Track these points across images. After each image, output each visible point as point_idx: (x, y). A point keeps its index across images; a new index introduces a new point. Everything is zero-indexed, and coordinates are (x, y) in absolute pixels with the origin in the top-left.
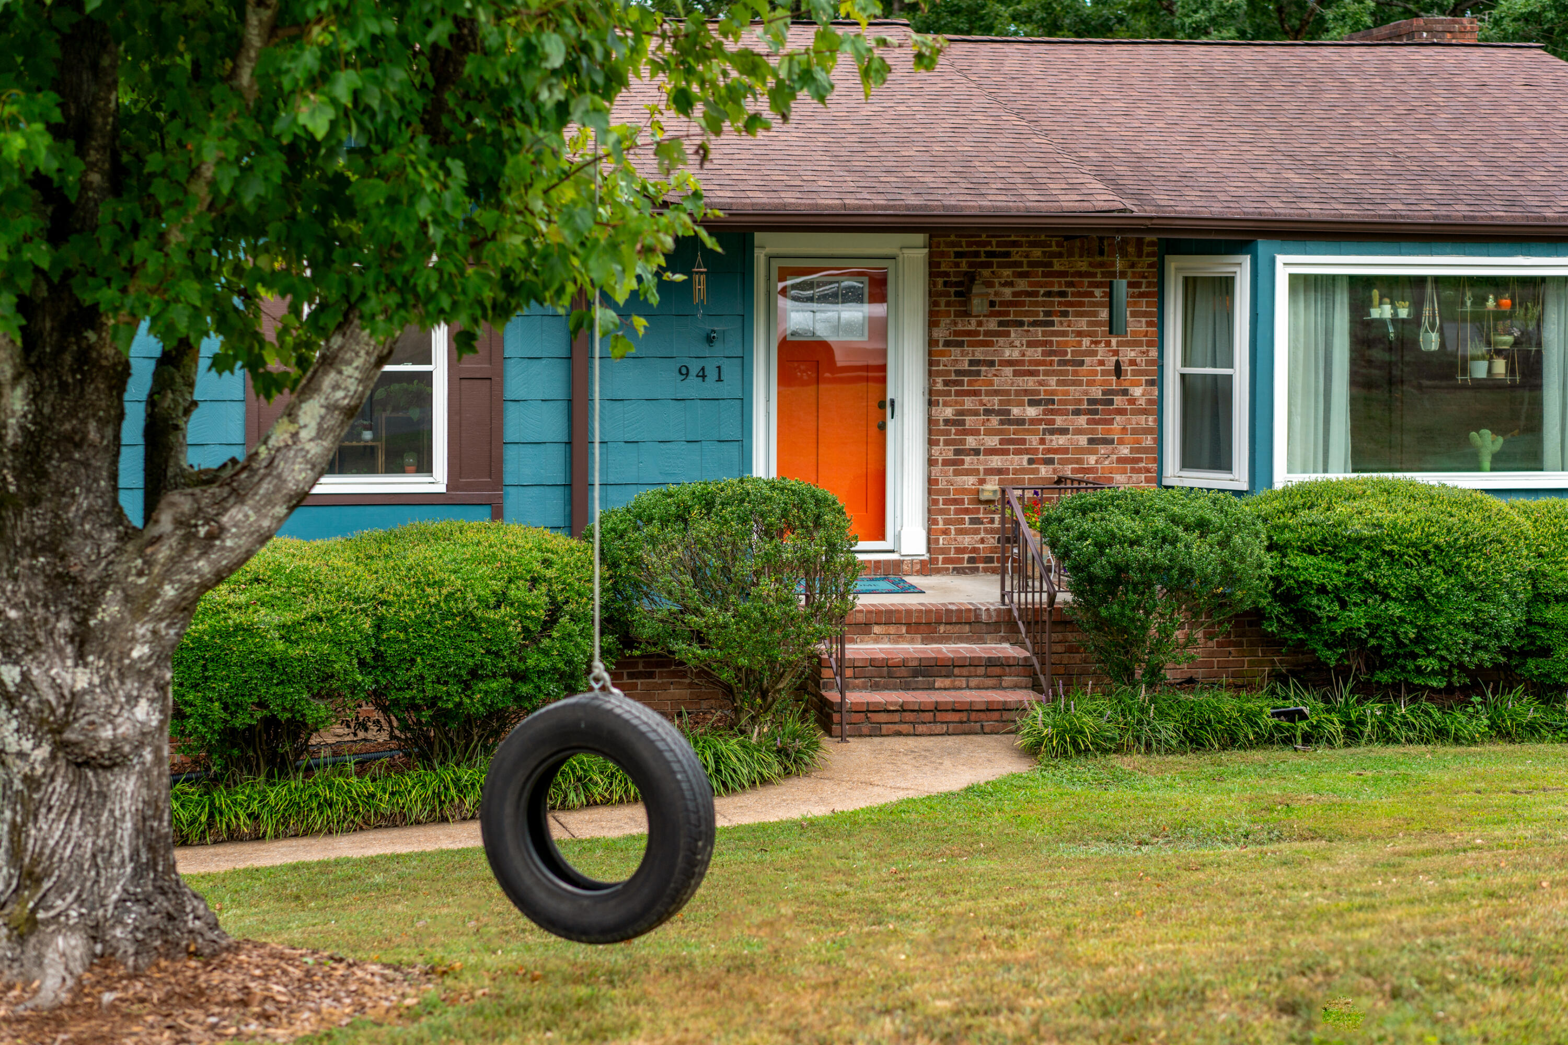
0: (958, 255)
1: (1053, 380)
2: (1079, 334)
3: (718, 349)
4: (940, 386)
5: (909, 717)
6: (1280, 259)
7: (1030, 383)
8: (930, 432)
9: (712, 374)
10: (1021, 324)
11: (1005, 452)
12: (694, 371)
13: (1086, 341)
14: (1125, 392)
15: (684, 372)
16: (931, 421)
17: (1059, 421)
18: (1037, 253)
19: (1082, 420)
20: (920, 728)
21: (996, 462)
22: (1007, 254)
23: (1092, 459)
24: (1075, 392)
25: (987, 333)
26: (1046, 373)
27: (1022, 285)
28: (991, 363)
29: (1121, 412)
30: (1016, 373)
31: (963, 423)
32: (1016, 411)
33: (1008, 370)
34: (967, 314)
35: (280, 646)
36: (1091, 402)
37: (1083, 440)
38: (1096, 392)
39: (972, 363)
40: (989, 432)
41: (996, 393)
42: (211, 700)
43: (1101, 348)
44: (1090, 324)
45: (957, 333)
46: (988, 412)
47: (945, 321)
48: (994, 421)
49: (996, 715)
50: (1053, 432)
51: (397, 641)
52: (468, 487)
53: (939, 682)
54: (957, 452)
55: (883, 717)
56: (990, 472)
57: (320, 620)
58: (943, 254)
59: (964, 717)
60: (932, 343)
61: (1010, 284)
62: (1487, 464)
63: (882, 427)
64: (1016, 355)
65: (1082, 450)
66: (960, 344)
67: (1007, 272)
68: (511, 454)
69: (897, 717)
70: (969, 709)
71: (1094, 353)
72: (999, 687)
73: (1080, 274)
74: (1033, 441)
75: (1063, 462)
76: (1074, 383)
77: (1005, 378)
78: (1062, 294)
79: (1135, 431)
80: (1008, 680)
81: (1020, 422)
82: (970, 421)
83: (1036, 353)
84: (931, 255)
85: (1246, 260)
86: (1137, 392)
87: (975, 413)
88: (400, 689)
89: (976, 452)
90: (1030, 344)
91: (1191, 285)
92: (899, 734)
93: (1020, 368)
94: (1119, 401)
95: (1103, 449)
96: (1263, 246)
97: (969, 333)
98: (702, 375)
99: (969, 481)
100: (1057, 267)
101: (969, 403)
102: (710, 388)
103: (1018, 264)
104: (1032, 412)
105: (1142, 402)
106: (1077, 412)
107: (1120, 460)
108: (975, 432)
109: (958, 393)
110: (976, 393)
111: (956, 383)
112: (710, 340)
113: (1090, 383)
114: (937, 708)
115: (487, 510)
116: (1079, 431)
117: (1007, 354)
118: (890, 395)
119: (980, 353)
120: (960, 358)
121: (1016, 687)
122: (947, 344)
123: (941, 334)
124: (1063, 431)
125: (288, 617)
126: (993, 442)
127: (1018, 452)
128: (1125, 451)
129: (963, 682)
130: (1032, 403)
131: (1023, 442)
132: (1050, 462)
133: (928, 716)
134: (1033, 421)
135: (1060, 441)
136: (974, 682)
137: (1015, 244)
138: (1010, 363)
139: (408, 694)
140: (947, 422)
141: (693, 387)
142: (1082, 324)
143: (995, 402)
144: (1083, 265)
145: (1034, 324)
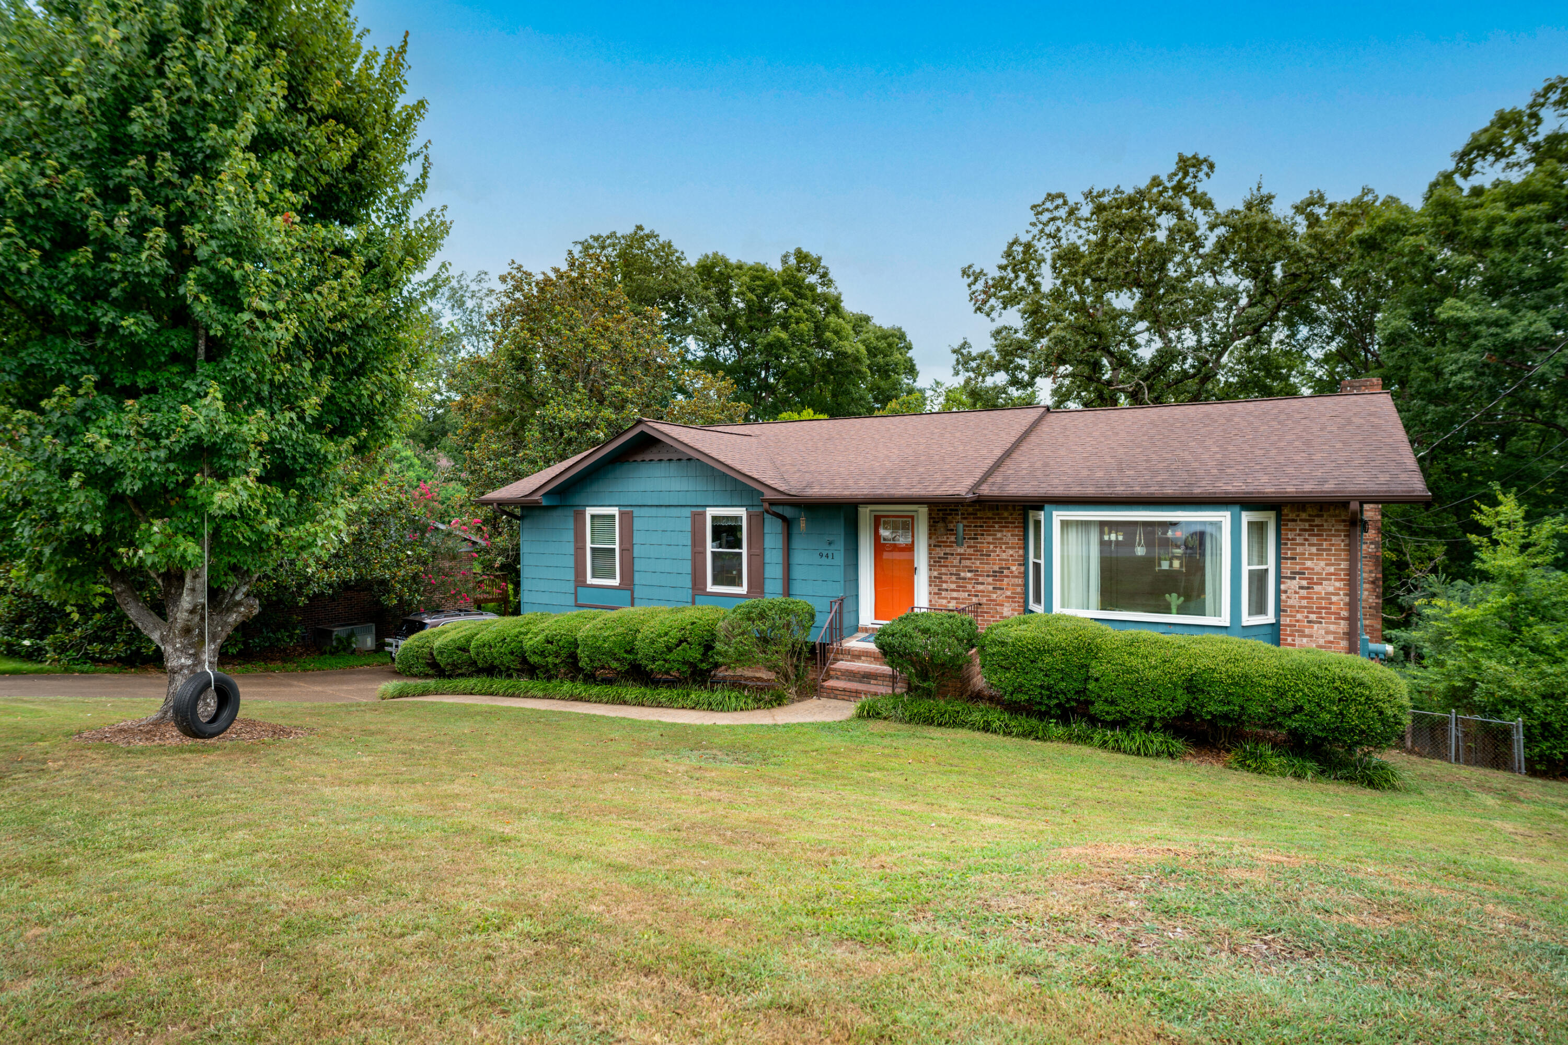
1: (978, 562)
2: (989, 543)
3: (832, 547)
4: (933, 563)
6: (1055, 513)
7: (968, 563)
8: (930, 580)
9: (830, 556)
10: (964, 539)
11: (958, 591)
12: (824, 555)
13: (992, 547)
15: (821, 555)
16: (930, 576)
17: (981, 579)
18: (971, 510)
19: (990, 579)
21: (955, 594)
22: (959, 511)
23: (995, 596)
24: (987, 567)
25: (950, 542)
26: (975, 559)
27: (965, 523)
28: (952, 554)
29: (1007, 577)
30: (962, 559)
31: (942, 578)
32: (962, 574)
33: (959, 558)
34: (943, 535)
36: (994, 572)
37: (991, 588)
38: (996, 568)
39: (945, 554)
40: (952, 582)
41: (955, 566)
43: (998, 550)
44: (993, 539)
45: (939, 542)
46: (951, 574)
47: (935, 537)
48: (954, 578)
50: (978, 584)
52: (753, 592)
54: (938, 589)
56: (952, 598)
60: (930, 545)
61: (960, 522)
62: (1174, 610)
64: (962, 551)
65: (991, 592)
66: (941, 546)
68: (767, 582)
71: (995, 552)
74: (970, 587)
75: (982, 596)
76: (987, 564)
77: (958, 561)
78: (982, 527)
81: (964, 579)
82: (945, 577)
83: (971, 551)
84: (929, 510)
85: (1043, 513)
86: (1014, 568)
87: (947, 574)
89: (946, 590)
90: (968, 547)
93: (964, 557)
94: (1006, 572)
95: (999, 592)
96: (1047, 507)
97: (944, 542)
98: (827, 556)
99: (944, 602)
100: (979, 516)
101: (944, 570)
102: (830, 561)
103: (963, 514)
104: (969, 575)
105: (1016, 573)
106: (988, 576)
107: (1007, 597)
108: (947, 582)
109: (941, 566)
110: (947, 566)
111: (939, 562)
112: (830, 543)
113: (993, 564)
116: (989, 584)
117: (959, 551)
118: (915, 566)
119: (948, 550)
120: (940, 552)
122: (936, 546)
123: (933, 542)
124: (983, 584)
126: (953, 586)
127: (963, 591)
128: (1009, 593)
130: (969, 571)
131: (966, 587)
134: (970, 579)
135: (980, 587)
138: (960, 555)
140: (935, 577)
141: (824, 561)
142: (990, 539)
143: (954, 570)
144: (990, 514)
145: (970, 539)
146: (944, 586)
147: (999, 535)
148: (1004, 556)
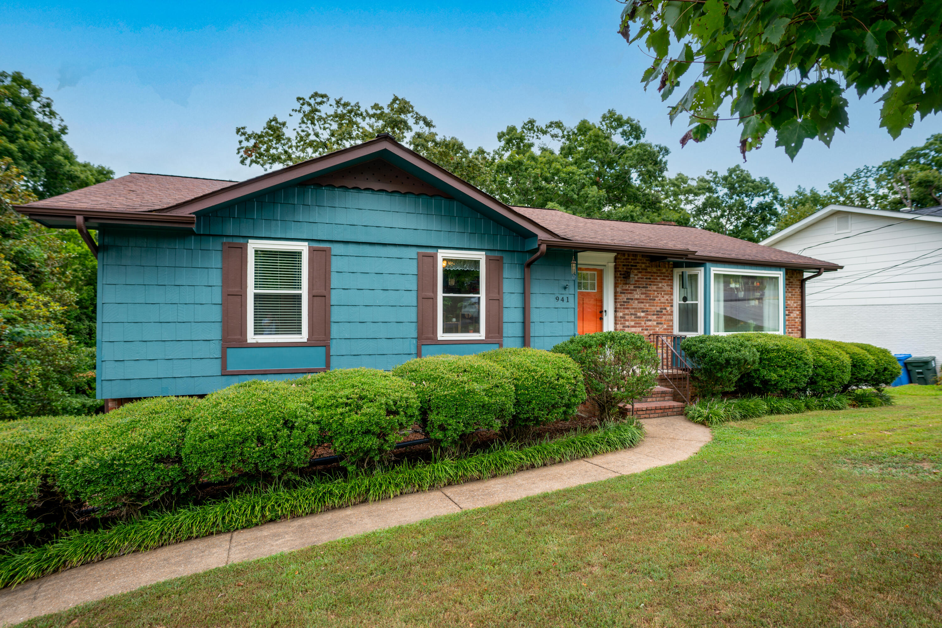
0: (624, 265)
1: (647, 305)
2: (654, 291)
3: (567, 291)
4: (619, 306)
5: (648, 412)
6: (712, 269)
7: (642, 305)
8: (616, 320)
9: (565, 299)
10: (639, 287)
11: (635, 327)
12: (560, 298)
13: (656, 293)
14: (665, 309)
15: (557, 299)
16: (616, 317)
17: (650, 317)
18: (643, 266)
19: (655, 317)
20: (651, 416)
22: (636, 266)
23: (657, 329)
24: (653, 308)
25: (631, 290)
26: (646, 303)
27: (640, 275)
28: (632, 299)
29: (664, 315)
30: (639, 303)
31: (624, 318)
32: (638, 314)
33: (636, 301)
34: (626, 284)
35: (486, 399)
36: (657, 311)
37: (655, 323)
38: (658, 309)
39: (627, 299)
40: (632, 321)
41: (633, 308)
42: (459, 422)
43: (659, 295)
44: (657, 288)
45: (623, 290)
46: (631, 314)
47: (620, 286)
48: (633, 317)
49: (671, 410)
50: (648, 320)
51: (524, 394)
52: (492, 337)
53: (649, 400)
54: (624, 327)
55: (641, 413)
57: (498, 387)
58: (620, 265)
59: (662, 411)
60: (616, 293)
61: (637, 275)
62: (752, 330)
63: (601, 319)
64: (638, 297)
65: (655, 326)
66: (624, 293)
67: (636, 271)
68: (505, 326)
69: (644, 412)
70: (664, 409)
71: (657, 297)
72: (664, 400)
73: (654, 273)
74: (643, 323)
75: (651, 330)
76: (653, 306)
77: (635, 304)
78: (650, 279)
79: (668, 321)
80: (667, 398)
81: (639, 317)
82: (627, 317)
83: (643, 296)
84: (615, 265)
85: (702, 269)
86: (668, 308)
87: (628, 315)
88: (525, 414)
89: (628, 327)
90: (642, 294)
91: (682, 276)
92: (645, 418)
93: (640, 301)
94: (664, 311)
95: (660, 326)
96: (708, 264)
97: (626, 290)
98: (563, 299)
100: (649, 270)
101: (627, 311)
102: (565, 304)
103: (638, 269)
104: (643, 314)
105: (669, 312)
106: (654, 315)
107: (665, 329)
108: (628, 321)
109: (624, 308)
110: (628, 308)
111: (623, 305)
112: (565, 288)
113: (657, 306)
114: (656, 409)
115: (497, 345)
116: (654, 321)
117: (637, 296)
118: (605, 309)
119: (629, 296)
120: (623, 297)
121: (669, 400)
122: (621, 293)
123: (618, 290)
124: (650, 320)
125: (486, 386)
126: (632, 323)
127: (639, 327)
128: (665, 326)
129: (654, 399)
130: (643, 312)
131: (640, 323)
132: (647, 330)
133: (653, 411)
134: (643, 317)
135: (649, 323)
136: (658, 399)
137: (638, 263)
138: (637, 299)
139: (528, 415)
140: (621, 317)
141: (560, 304)
142: (654, 288)
143: (633, 311)
144: (654, 270)
145: (643, 287)
146: (627, 323)
147: (660, 285)
148: (663, 300)
